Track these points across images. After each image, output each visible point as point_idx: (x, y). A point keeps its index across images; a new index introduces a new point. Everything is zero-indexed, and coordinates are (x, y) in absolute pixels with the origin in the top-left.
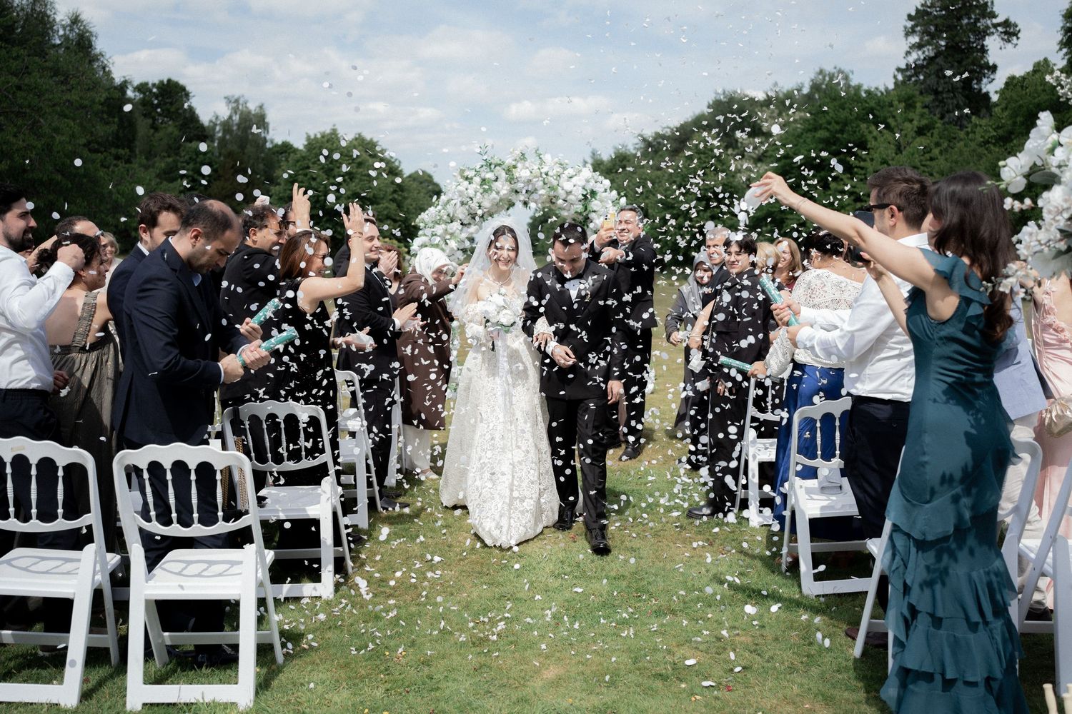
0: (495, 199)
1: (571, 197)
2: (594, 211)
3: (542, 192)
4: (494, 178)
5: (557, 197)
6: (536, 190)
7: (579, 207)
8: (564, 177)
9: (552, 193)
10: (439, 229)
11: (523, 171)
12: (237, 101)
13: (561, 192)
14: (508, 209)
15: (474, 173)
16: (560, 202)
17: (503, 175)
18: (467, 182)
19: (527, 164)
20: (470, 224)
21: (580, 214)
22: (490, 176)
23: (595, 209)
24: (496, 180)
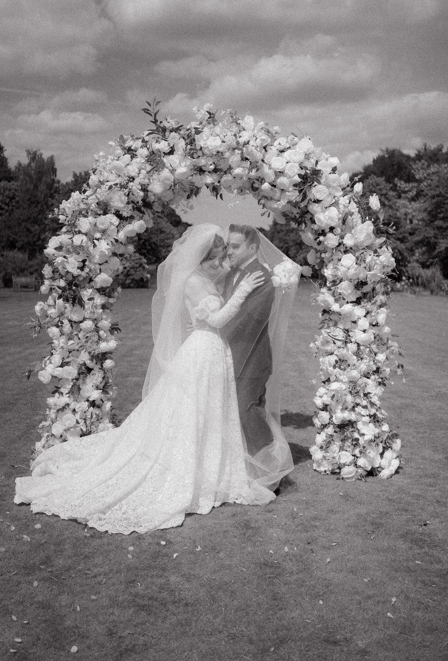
0: (167, 179)
1: (282, 180)
2: (318, 201)
3: (237, 171)
4: (167, 149)
5: (262, 180)
6: (230, 168)
7: (294, 195)
8: (273, 150)
9: (253, 173)
10: (84, 224)
11: (211, 138)
12: (35, 153)
13: (268, 172)
14: (188, 197)
15: (139, 143)
16: (266, 186)
17: (181, 144)
18: (128, 156)
19: (217, 130)
20: (132, 218)
21: (296, 205)
22: (163, 146)
23: (318, 196)
24: (172, 152)
